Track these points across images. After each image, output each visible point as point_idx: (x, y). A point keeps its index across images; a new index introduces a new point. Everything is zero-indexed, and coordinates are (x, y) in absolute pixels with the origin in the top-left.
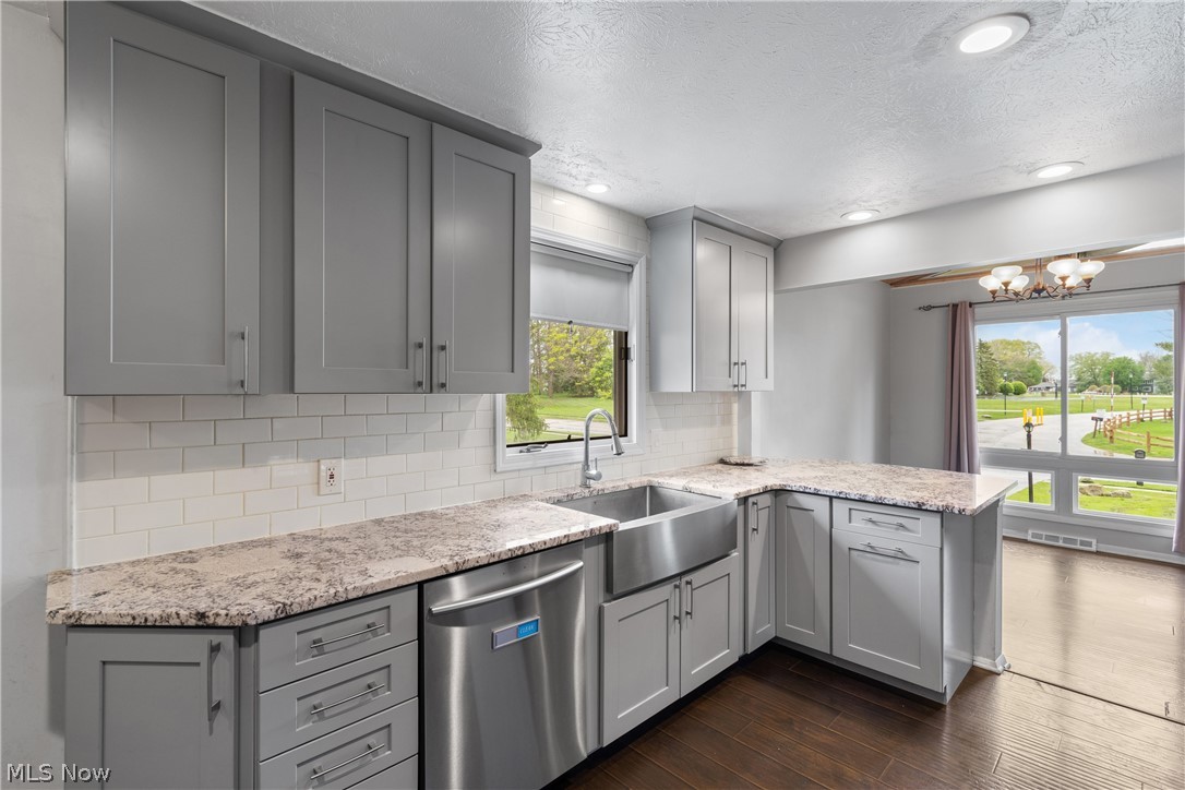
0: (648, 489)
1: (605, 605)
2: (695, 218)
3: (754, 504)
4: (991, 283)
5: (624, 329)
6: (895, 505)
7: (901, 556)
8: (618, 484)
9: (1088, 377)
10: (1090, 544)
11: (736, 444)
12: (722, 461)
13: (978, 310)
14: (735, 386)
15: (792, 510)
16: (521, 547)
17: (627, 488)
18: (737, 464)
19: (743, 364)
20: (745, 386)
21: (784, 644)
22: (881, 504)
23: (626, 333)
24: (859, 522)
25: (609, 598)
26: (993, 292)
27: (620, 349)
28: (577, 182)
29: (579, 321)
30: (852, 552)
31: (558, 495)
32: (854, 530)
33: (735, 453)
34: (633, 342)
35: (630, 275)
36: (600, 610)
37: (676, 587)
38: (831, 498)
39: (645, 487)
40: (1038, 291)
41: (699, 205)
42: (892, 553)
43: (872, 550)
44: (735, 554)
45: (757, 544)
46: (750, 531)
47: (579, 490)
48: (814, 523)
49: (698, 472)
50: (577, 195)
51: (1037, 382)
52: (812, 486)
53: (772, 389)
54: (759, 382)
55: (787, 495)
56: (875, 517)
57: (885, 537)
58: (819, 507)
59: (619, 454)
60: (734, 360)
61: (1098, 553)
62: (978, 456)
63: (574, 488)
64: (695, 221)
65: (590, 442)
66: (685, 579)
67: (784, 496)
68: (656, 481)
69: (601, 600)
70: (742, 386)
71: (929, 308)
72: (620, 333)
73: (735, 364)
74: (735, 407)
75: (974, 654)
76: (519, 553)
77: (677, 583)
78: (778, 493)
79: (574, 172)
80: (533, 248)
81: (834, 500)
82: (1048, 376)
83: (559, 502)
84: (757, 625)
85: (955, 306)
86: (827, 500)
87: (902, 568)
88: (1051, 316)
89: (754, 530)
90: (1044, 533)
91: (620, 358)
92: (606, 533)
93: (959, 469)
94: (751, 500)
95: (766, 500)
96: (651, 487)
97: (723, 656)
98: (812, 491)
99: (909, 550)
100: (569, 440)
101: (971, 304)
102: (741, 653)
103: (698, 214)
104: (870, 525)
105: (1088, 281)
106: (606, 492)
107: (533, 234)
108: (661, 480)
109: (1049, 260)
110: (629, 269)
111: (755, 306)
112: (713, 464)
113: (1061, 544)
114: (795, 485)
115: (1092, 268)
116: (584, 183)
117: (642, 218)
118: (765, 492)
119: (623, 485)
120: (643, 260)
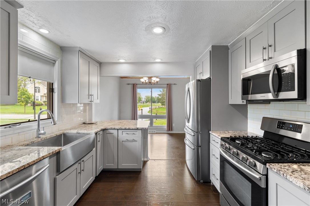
0: (63, 135)
1: (57, 177)
2: (79, 51)
3: (99, 134)
4: (142, 80)
5: (52, 82)
6: (132, 129)
7: (134, 141)
8: (52, 135)
9: (148, 100)
10: (155, 132)
11: (88, 118)
12: (84, 123)
13: (138, 86)
14: (90, 101)
15: (108, 134)
16: (23, 166)
17: (55, 136)
18: (89, 124)
19: (92, 95)
20: (93, 101)
21: (105, 170)
22: (130, 129)
23: (53, 84)
24: (125, 134)
25: (58, 174)
26: (143, 82)
27: (50, 89)
28: (35, 26)
29: (33, 77)
30: (123, 142)
31: (26, 143)
32: (123, 136)
33: (87, 120)
34: (56, 86)
35: (54, 64)
36: (55, 180)
37: (79, 163)
38: (118, 129)
39: (62, 134)
40: (150, 83)
41: (81, 47)
42: (132, 140)
43: (128, 141)
44: (94, 149)
45: (99, 145)
46: (98, 141)
47: (36, 139)
48: (114, 137)
49: (79, 127)
50: (34, 31)
51: (140, 101)
52: (113, 127)
53: (99, 102)
54: (96, 101)
55: (106, 130)
56: (128, 133)
57: (130, 137)
58: (115, 132)
59: (54, 124)
60: (90, 94)
61: (156, 133)
62: (138, 116)
63: (33, 139)
64: (79, 52)
65: (40, 121)
66: (82, 160)
67: (106, 131)
68: (65, 132)
69: (55, 176)
70: (92, 101)
71: (129, 84)
72: (50, 83)
73: (90, 95)
74: (87, 107)
75: (144, 158)
76: (22, 168)
77: (80, 162)
78: (104, 130)
79: (36, 22)
80: (19, 48)
81: (119, 130)
82: (142, 100)
83: (28, 145)
84: (99, 167)
85: (134, 84)
86: (117, 130)
87: (134, 143)
88: (149, 88)
89: (99, 141)
90: (151, 131)
91: (50, 92)
92: (58, 152)
93: (134, 120)
94: (98, 133)
95: (101, 133)
96: (64, 134)
97: (92, 179)
98: (113, 128)
99: (135, 139)
100: (29, 121)
101: (137, 84)
102: (95, 176)
103: (80, 50)
104: (127, 135)
105: (157, 82)
106: (47, 138)
107: (19, 42)
108: (68, 131)
109: (152, 77)
110: (54, 62)
111: (95, 79)
112: (82, 124)
113: (151, 132)
114: (109, 127)
115: (158, 80)
116: (39, 27)
117: (59, 46)
118: (101, 130)
119: (54, 135)
120: (59, 60)
